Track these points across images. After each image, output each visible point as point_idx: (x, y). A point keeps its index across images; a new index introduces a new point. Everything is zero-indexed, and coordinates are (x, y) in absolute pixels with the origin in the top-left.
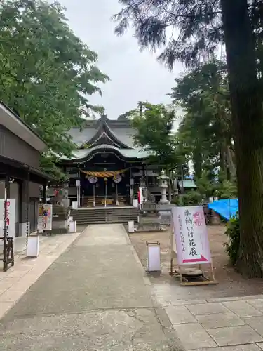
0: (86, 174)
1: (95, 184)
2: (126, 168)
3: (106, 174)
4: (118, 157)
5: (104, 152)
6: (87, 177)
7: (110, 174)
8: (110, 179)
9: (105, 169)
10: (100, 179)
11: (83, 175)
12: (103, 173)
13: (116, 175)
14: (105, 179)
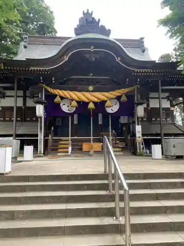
0: (56, 96)
1: (72, 115)
2: (128, 86)
3: (91, 97)
4: (118, 60)
5: (92, 49)
6: (57, 99)
7: (100, 96)
8: (101, 105)
9: (91, 88)
10: (82, 105)
11: (51, 97)
12: (87, 94)
13: (111, 99)
14: (91, 106)
